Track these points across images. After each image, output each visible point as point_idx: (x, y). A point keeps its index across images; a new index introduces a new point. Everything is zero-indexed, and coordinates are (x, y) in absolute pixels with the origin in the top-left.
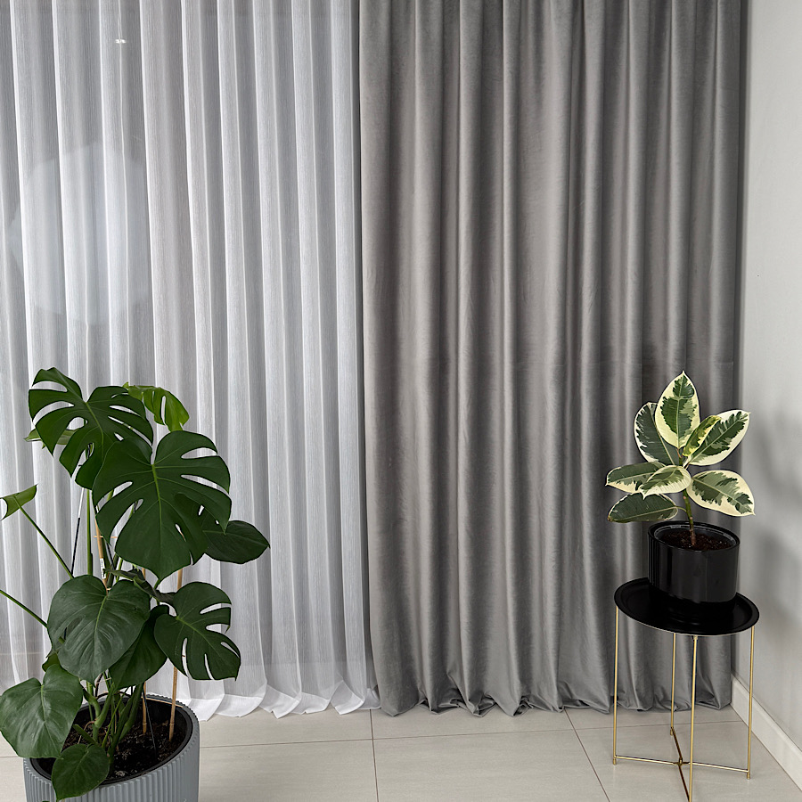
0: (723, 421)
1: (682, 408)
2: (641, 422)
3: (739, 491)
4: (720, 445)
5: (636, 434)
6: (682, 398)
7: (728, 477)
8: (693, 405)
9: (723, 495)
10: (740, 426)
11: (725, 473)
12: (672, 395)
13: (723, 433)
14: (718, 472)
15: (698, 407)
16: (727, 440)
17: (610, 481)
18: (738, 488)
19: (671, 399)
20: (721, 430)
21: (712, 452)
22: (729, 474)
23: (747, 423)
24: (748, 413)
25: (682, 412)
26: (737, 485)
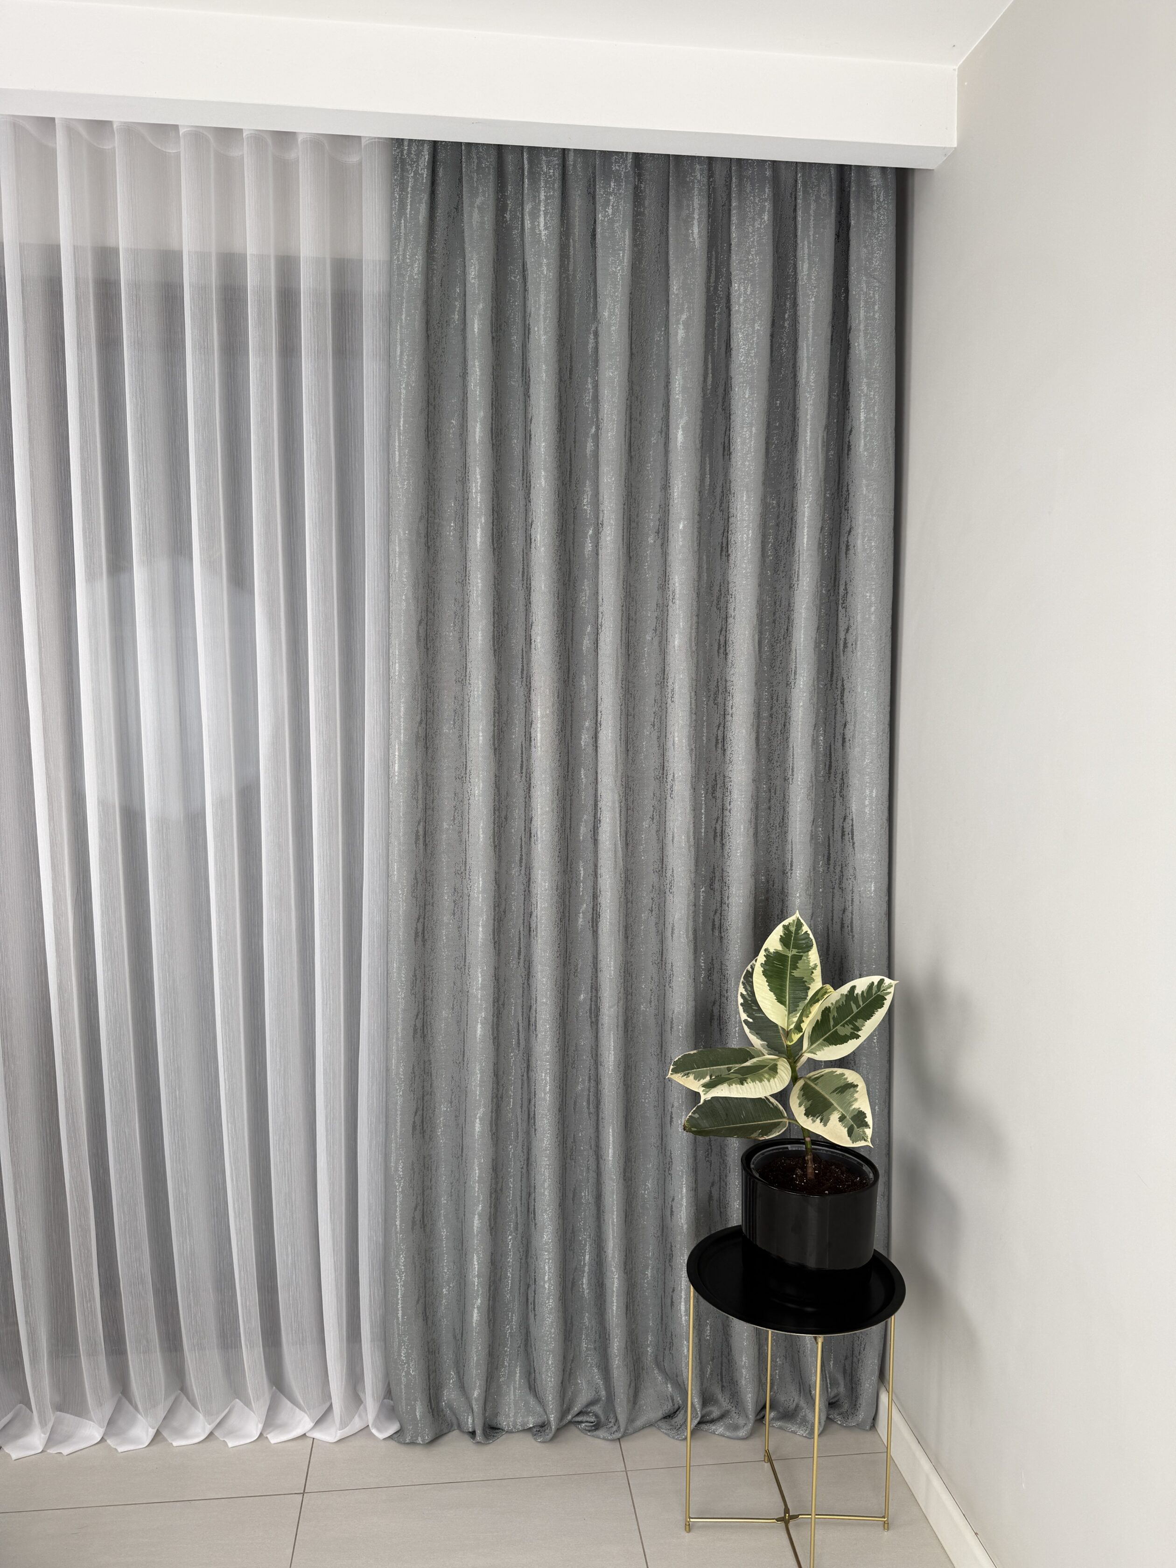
0: (858, 991)
1: (794, 967)
3: (856, 1106)
4: (847, 1030)
5: (740, 1000)
6: (794, 952)
7: (850, 1080)
8: (812, 964)
9: (835, 1109)
10: (878, 1001)
11: (848, 1073)
12: (779, 947)
13: (855, 1010)
14: (839, 1071)
15: (819, 968)
16: (858, 1023)
17: (675, 1071)
18: (856, 1100)
19: (777, 953)
20: (854, 1006)
21: (838, 1040)
22: (851, 1076)
23: (889, 998)
25: (796, 974)
26: (856, 1095)
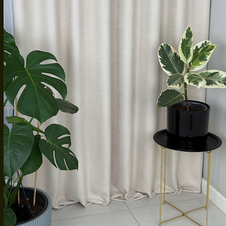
2: (161, 54)
3: (223, 77)
5: (160, 60)
9: (214, 81)
11: (209, 71)
14: (205, 71)
17: (169, 85)
18: (221, 75)
25: (187, 46)
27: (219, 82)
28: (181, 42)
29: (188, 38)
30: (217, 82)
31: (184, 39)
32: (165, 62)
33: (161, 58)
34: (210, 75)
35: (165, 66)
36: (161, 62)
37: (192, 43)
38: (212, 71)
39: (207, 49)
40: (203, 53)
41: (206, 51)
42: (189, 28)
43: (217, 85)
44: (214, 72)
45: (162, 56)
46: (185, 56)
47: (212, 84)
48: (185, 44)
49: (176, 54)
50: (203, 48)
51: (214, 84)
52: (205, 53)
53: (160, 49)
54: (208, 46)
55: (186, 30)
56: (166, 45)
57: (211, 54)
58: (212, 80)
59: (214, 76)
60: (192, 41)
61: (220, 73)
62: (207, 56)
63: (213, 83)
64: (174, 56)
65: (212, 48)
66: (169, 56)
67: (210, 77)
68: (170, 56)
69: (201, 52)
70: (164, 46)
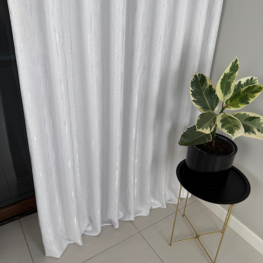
1: (229, 78)
2: (193, 85)
9: (254, 128)
12: (229, 71)
17: (198, 128)
18: (262, 123)
24: (257, 78)
25: (229, 81)
27: (259, 130)
28: (222, 77)
29: (231, 72)
30: (256, 130)
31: (226, 73)
32: (197, 95)
33: (192, 90)
34: (248, 119)
35: (196, 100)
36: (192, 94)
37: (235, 78)
38: (252, 115)
39: (253, 90)
40: (246, 94)
41: (250, 93)
42: (236, 61)
43: (256, 135)
44: (254, 116)
45: (194, 88)
46: (223, 92)
47: (249, 131)
48: (226, 79)
49: (211, 86)
50: (247, 87)
51: (252, 132)
52: (249, 94)
53: (193, 79)
54: (254, 86)
55: (231, 64)
56: (200, 76)
57: (255, 98)
58: (250, 125)
59: (253, 121)
60: (236, 76)
61: (261, 120)
62: (249, 99)
63: (251, 130)
64: (209, 88)
65: (259, 90)
66: (202, 88)
67: (248, 122)
68: (204, 88)
69: (243, 92)
70: (199, 76)
